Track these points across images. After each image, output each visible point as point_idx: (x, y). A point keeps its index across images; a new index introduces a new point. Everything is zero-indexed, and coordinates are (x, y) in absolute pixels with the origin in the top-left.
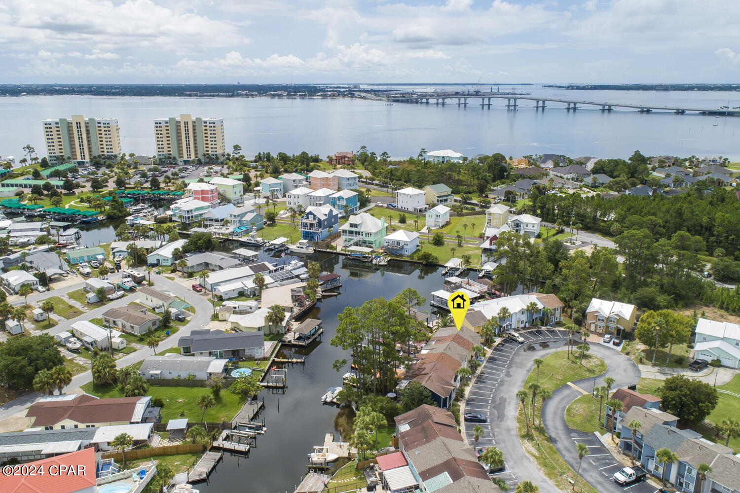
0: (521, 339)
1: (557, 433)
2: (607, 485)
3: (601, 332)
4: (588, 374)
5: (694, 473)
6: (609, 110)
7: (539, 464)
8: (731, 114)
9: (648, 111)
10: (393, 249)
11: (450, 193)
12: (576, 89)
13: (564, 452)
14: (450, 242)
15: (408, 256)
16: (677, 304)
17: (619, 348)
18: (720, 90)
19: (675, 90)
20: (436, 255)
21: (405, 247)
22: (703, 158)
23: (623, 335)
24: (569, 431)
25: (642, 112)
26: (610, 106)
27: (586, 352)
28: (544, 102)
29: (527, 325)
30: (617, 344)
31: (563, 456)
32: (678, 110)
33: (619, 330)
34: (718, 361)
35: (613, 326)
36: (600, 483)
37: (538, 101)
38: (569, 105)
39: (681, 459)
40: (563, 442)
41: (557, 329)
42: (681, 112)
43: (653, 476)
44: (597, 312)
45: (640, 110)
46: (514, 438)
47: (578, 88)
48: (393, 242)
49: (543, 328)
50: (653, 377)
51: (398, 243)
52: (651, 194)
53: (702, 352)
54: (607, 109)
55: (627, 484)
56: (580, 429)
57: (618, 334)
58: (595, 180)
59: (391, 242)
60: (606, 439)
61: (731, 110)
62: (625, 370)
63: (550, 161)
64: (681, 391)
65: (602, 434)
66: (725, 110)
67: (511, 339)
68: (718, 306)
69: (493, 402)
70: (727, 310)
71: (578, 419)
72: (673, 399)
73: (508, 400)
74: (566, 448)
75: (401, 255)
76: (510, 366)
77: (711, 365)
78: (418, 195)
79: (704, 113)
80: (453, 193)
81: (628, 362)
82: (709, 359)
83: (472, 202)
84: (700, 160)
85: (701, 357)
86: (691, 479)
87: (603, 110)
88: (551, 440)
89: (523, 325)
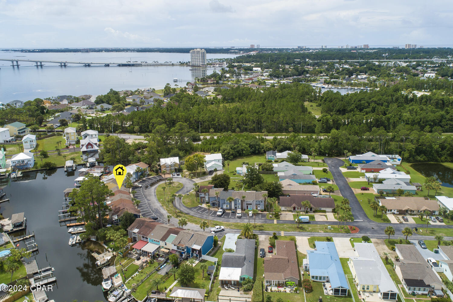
0: (140, 185)
1: (187, 211)
2: (216, 218)
3: (169, 172)
4: (178, 189)
5: (240, 201)
6: (65, 66)
7: (191, 222)
8: (133, 65)
9: (89, 65)
10: (21, 166)
11: (25, 127)
12: (29, 52)
13: (195, 215)
14: (52, 154)
15: (32, 168)
16: (186, 154)
17: (180, 176)
18: (116, 52)
19: (92, 52)
20: (53, 163)
21: (29, 162)
22: (144, 90)
23: (179, 170)
24: (190, 209)
25: (86, 66)
26: (65, 63)
27: (171, 181)
28: (17, 62)
29: (137, 179)
30: (179, 175)
31: (196, 217)
32: (106, 64)
33: (176, 169)
34: (216, 169)
35: (173, 168)
36: (214, 219)
37: (13, 61)
38: (37, 63)
39: (235, 199)
40: (192, 213)
41: (150, 177)
42: (107, 65)
43: (226, 209)
44: (166, 164)
45: (84, 65)
46: (174, 219)
47: (29, 51)
48: (19, 161)
49: (144, 179)
50: (200, 182)
51: (23, 161)
52: (136, 110)
53: (210, 167)
54: (64, 65)
55: (222, 215)
56: (193, 207)
57: (176, 171)
58: (102, 107)
59: (17, 162)
60: (204, 206)
61: (132, 63)
62: (189, 183)
63: (65, 100)
64: (220, 179)
65: (202, 205)
66: (129, 63)
67: (135, 187)
68: (200, 151)
69: (153, 211)
70: (204, 151)
71: (189, 204)
72: (218, 183)
73: (158, 209)
74: (194, 214)
75: (27, 168)
76: (146, 197)
77: (214, 171)
78: (4, 131)
79: (119, 65)
80: (27, 126)
81: (187, 180)
82: (213, 169)
83: (40, 130)
84: (143, 91)
85: (210, 169)
86: (239, 204)
87: (61, 66)
88: (186, 214)
89: (135, 180)
